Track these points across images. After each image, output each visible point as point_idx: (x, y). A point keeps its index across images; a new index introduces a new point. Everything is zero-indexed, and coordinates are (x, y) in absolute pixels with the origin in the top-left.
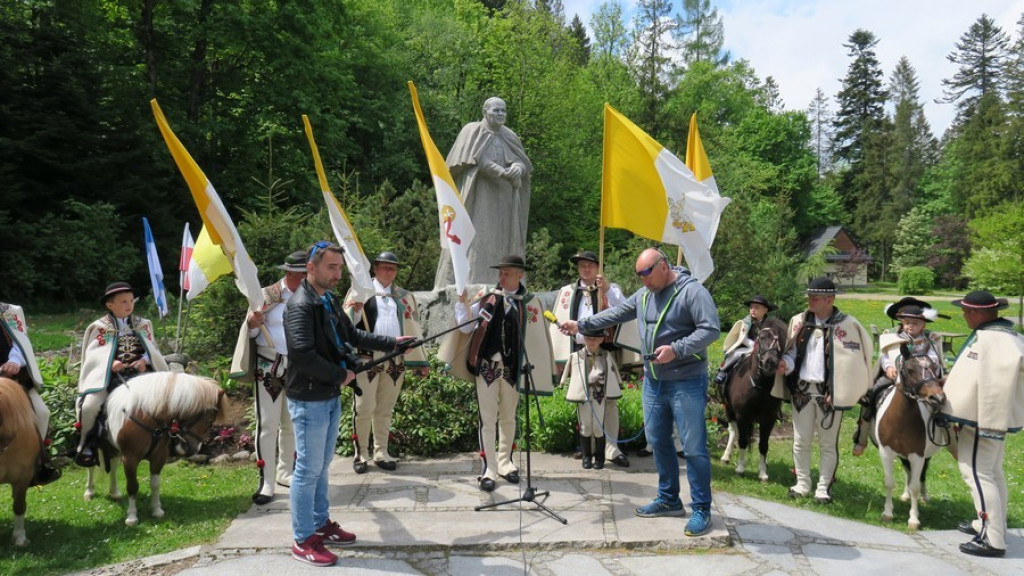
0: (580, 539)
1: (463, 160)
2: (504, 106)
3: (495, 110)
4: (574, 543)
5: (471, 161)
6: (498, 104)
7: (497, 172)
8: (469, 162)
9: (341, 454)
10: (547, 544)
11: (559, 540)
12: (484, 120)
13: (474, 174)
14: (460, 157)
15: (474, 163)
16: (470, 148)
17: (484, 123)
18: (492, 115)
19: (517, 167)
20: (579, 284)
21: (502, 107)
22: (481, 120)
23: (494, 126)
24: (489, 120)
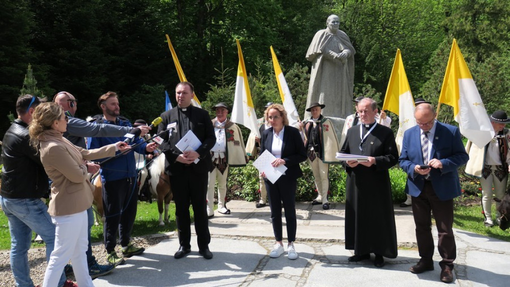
1: (315, 51)
3: (333, 22)
4: (339, 240)
5: (319, 51)
6: (334, 18)
7: (333, 56)
8: (318, 52)
9: (248, 200)
10: (326, 240)
11: (332, 238)
12: (328, 28)
13: (321, 57)
14: (314, 49)
15: (321, 52)
16: (319, 44)
17: (327, 30)
18: (331, 25)
19: (345, 52)
20: (357, 115)
21: (337, 20)
22: (326, 28)
23: (332, 31)
24: (330, 28)
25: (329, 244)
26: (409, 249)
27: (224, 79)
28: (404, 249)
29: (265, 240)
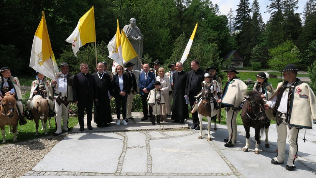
0: (155, 128)
2: (135, 21)
3: (133, 22)
4: (154, 129)
5: (127, 36)
6: (134, 20)
7: (134, 39)
10: (148, 129)
11: (150, 128)
16: (126, 33)
17: (130, 25)
19: (139, 37)
24: (131, 24)
25: (150, 131)
28: (181, 130)
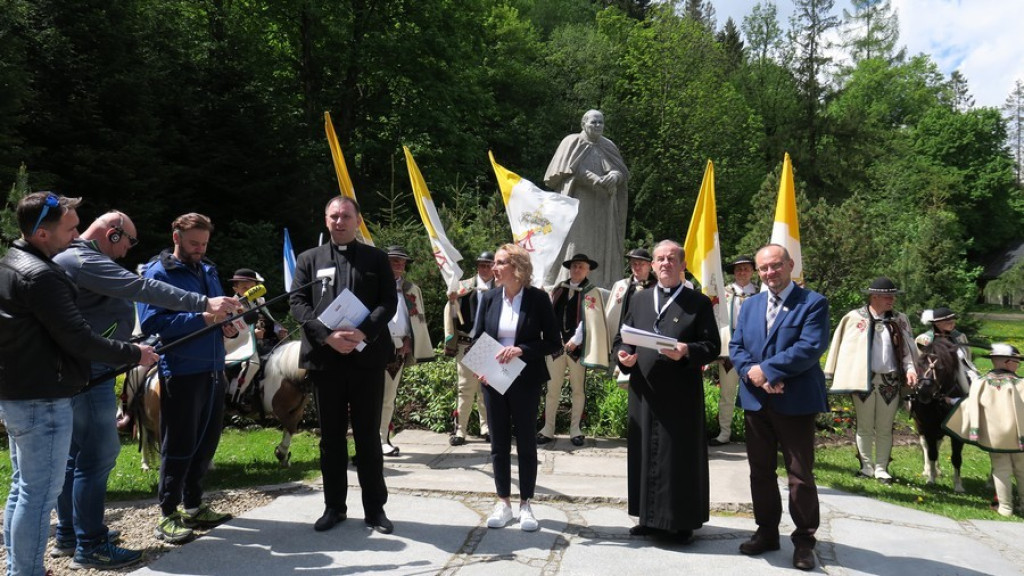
1: (561, 170)
2: (602, 119)
3: (592, 122)
4: (609, 499)
5: (568, 170)
6: (596, 116)
7: (592, 181)
8: (566, 172)
9: (435, 431)
10: (585, 499)
11: (596, 496)
12: (583, 132)
13: (571, 181)
14: (559, 167)
15: (571, 172)
16: (568, 159)
17: (583, 135)
18: (590, 127)
19: (613, 174)
20: (633, 280)
21: (600, 119)
22: (579, 132)
23: (592, 137)
24: (587, 133)
25: (593, 506)
26: (734, 514)
27: (395, 212)
28: (725, 514)
29: (475, 499)
